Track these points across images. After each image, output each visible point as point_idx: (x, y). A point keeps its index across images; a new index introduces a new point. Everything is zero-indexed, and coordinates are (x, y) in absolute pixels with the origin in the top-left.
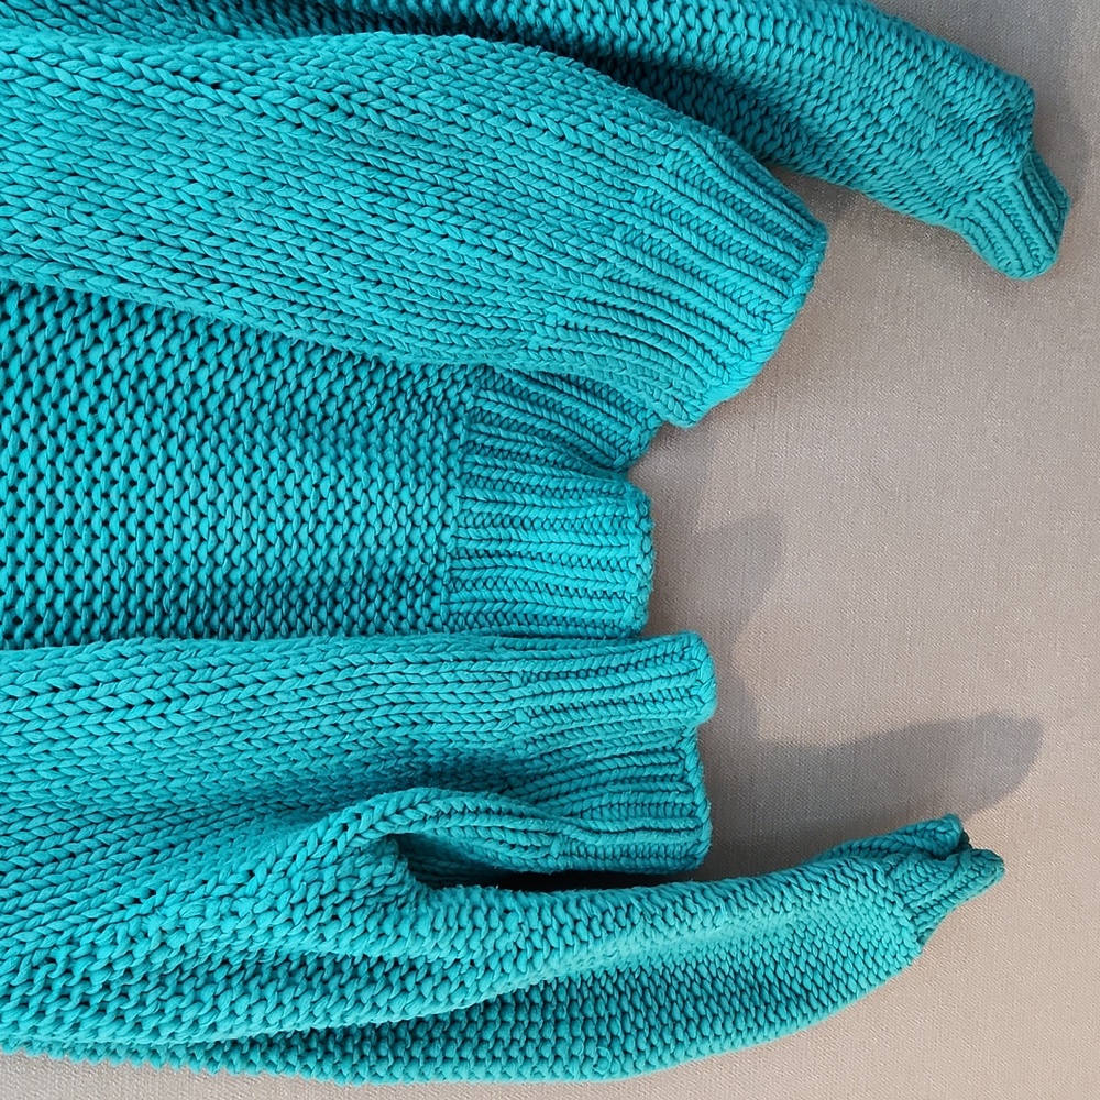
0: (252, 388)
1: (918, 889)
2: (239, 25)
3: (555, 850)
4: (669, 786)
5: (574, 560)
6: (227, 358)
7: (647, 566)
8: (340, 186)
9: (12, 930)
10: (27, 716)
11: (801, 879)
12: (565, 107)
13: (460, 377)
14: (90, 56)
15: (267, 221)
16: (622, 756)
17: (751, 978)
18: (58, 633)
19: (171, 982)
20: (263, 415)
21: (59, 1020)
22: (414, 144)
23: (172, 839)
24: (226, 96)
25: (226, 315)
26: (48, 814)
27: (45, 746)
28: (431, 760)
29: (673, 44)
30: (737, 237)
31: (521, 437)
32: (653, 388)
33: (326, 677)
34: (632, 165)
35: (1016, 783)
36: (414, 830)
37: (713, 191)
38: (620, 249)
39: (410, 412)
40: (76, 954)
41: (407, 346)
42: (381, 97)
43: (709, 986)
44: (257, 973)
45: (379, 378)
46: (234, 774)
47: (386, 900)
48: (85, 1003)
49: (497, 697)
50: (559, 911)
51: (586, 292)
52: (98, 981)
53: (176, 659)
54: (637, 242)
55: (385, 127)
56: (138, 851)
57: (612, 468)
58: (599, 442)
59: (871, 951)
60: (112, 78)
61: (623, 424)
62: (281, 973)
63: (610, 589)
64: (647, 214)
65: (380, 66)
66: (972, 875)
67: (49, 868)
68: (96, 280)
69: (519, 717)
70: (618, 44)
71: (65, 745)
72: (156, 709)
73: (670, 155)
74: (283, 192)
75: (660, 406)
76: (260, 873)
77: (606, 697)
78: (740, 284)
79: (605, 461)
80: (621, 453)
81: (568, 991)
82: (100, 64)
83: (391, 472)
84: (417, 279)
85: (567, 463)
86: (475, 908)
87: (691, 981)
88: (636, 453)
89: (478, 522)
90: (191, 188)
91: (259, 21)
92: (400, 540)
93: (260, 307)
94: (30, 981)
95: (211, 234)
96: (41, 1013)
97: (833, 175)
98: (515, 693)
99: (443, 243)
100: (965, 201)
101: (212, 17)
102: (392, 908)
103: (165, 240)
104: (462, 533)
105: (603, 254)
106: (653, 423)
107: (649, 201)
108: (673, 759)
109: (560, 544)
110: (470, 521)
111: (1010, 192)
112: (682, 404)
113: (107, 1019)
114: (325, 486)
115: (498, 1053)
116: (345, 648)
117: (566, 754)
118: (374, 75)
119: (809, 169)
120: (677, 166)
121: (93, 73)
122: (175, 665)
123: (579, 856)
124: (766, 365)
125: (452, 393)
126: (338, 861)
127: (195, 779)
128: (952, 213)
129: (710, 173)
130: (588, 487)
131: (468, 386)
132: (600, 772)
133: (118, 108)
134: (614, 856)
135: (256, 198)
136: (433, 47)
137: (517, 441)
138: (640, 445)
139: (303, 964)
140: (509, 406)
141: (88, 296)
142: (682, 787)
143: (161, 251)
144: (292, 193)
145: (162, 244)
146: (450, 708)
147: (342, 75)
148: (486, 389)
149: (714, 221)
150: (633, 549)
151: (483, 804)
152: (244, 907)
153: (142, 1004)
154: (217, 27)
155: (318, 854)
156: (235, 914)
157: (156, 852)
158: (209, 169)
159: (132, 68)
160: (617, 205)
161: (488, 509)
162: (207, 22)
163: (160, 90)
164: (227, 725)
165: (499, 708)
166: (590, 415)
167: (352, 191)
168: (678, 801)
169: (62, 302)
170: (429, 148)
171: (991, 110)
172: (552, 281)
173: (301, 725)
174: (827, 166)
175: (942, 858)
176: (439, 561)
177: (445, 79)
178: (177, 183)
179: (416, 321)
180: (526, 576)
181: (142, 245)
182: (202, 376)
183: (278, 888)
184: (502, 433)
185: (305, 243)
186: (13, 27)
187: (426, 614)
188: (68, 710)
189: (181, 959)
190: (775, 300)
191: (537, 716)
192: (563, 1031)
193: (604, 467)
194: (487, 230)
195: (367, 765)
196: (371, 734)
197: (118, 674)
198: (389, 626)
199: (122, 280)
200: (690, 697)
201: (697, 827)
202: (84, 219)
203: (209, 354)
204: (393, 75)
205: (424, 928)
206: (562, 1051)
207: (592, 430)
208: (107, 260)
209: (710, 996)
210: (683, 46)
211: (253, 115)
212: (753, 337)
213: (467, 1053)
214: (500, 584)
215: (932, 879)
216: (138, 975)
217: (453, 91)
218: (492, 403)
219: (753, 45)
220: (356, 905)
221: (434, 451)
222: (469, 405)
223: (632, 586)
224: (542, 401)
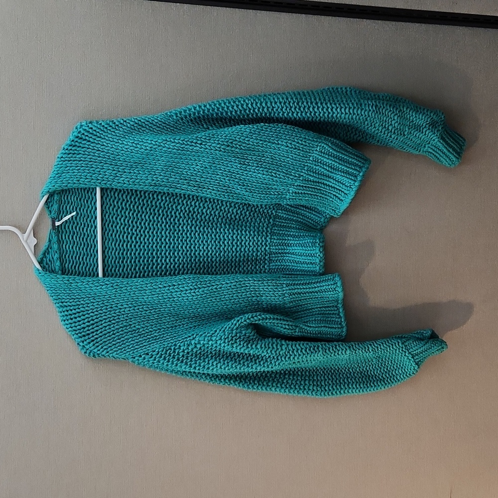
0: (217, 213)
1: (414, 348)
2: (209, 126)
3: (297, 330)
4: (334, 316)
5: (307, 254)
6: (210, 206)
7: (321, 255)
8: (232, 163)
9: (162, 342)
10: (164, 292)
11: (375, 343)
12: (288, 139)
13: (271, 207)
14: (173, 141)
15: (215, 173)
16: (320, 308)
17: (366, 373)
18: (172, 274)
19: (198, 356)
20: (220, 220)
21: (173, 363)
22: (249, 152)
23: (199, 324)
24: (203, 146)
25: (208, 196)
26: (170, 316)
27: (168, 299)
28: (264, 306)
29: (321, 117)
30: (340, 166)
31: (289, 222)
32: (325, 207)
33: (234, 284)
34: (308, 151)
35: (464, 323)
36: (257, 322)
37: (332, 155)
38: (306, 172)
39: (258, 216)
40: (176, 348)
41: (254, 201)
42: (240, 142)
43: (352, 375)
44: (219, 356)
45: (249, 209)
46: (213, 308)
47: (249, 339)
48: (178, 360)
49: (280, 290)
50: (297, 346)
51: (299, 184)
52: (181, 354)
53: (198, 279)
54: (311, 170)
55: (242, 149)
56: (191, 326)
57: (317, 229)
58: (312, 222)
59: (404, 368)
60: (178, 145)
61: (319, 217)
62: (225, 356)
63: (313, 262)
64: (314, 163)
65: (240, 134)
66: (432, 345)
67: (171, 329)
68: (177, 190)
69: (286, 295)
70: (306, 119)
71: (172, 299)
72: (192, 291)
73: (319, 147)
74: (219, 166)
75: (329, 212)
76: (218, 331)
77: (311, 290)
78: (342, 179)
79: (315, 227)
80: (319, 225)
81: (309, 372)
82: (175, 142)
83: (252, 233)
84: (254, 184)
85: (302, 228)
86: (273, 343)
87: (347, 373)
88: (324, 225)
89: (276, 244)
90: (197, 167)
91: (215, 124)
92: (255, 249)
93: (216, 194)
94: (166, 353)
95: (203, 177)
96: (168, 361)
97: (381, 143)
98: (284, 289)
99: (259, 175)
100: (425, 147)
101: (203, 125)
102: (251, 341)
103: (192, 180)
104: (271, 247)
105: (302, 174)
106: (328, 216)
107: (314, 159)
108: (336, 309)
109: (298, 250)
110: (273, 245)
111: (438, 143)
112: (335, 211)
113: (183, 364)
114: (234, 237)
115: (288, 386)
116: (239, 277)
117: (303, 306)
118: (239, 137)
119: (372, 143)
120: (321, 150)
121: (173, 144)
122: (197, 280)
123: (305, 333)
124: (352, 199)
125: (269, 211)
126: (237, 329)
127: (204, 309)
128: (422, 150)
129: (331, 151)
130: (307, 234)
131: (274, 209)
132: (314, 312)
133: (179, 151)
134: (316, 334)
135: (213, 168)
136: (254, 128)
137: (288, 223)
138: (325, 223)
139: (230, 355)
140: (285, 214)
141: (176, 194)
142: (338, 317)
143: (191, 182)
144: (221, 166)
145: (191, 180)
146: (267, 292)
147: (231, 138)
148: (279, 210)
149: (333, 163)
150: (317, 251)
151: (276, 317)
152: (214, 338)
153: (191, 361)
154: (204, 128)
155: (232, 327)
156: (212, 340)
157: (195, 326)
158: (201, 162)
159: (182, 142)
160: (305, 161)
161: (278, 241)
162: (201, 127)
163: (188, 146)
164: (210, 295)
165: (280, 292)
166: (309, 215)
167: (235, 164)
168: (336, 320)
169: (171, 195)
170: (254, 152)
171: (427, 121)
172: (289, 182)
173: (229, 296)
174: (378, 141)
175: (423, 340)
176: (266, 255)
177: (257, 135)
178: (194, 166)
179: (255, 194)
180: (290, 258)
181: (187, 181)
182: (204, 211)
183: (222, 335)
184: (283, 221)
185: (225, 178)
186: (157, 135)
187: (263, 269)
188: (173, 291)
189: (200, 351)
190: (352, 182)
191: (292, 295)
192: (307, 382)
193: (315, 229)
194: (270, 171)
195: (247, 307)
196: (246, 299)
197: (184, 282)
198: (254, 272)
199: (183, 190)
200: (336, 291)
201: (342, 327)
202: (173, 177)
203: (206, 205)
204: (243, 136)
205: (259, 346)
206: (306, 387)
207: (310, 219)
208: (179, 185)
209: (352, 377)
210: (324, 117)
211: (209, 150)
212: (348, 192)
213: (279, 385)
214: (283, 261)
215: (418, 346)
216: (190, 354)
217: (259, 138)
218: (281, 213)
219: (343, 115)
220: (241, 339)
221: (264, 226)
222: (274, 214)
223: (318, 261)
224: (296, 212)
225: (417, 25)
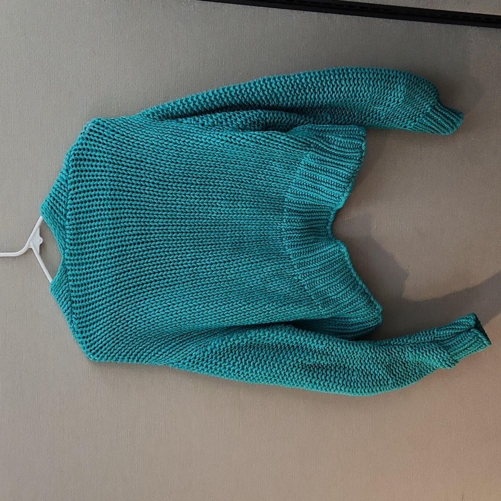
225: (429, 24)
